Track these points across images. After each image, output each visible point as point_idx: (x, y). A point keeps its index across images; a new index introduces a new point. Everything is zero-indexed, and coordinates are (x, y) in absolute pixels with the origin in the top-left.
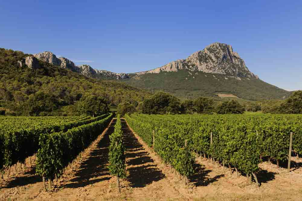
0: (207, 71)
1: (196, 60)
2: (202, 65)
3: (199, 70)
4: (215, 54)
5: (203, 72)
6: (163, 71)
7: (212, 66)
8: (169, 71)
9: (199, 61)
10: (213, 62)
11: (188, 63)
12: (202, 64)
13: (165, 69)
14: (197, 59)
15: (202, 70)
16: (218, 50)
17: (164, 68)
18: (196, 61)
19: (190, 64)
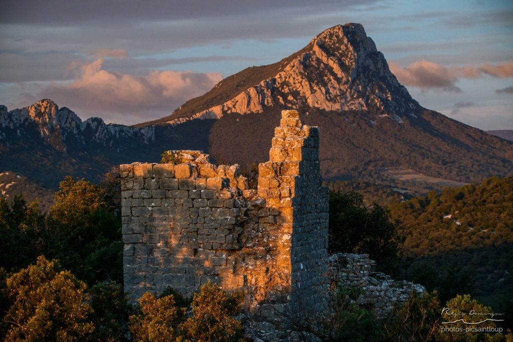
0: (327, 106)
1: (300, 79)
2: (316, 91)
3: (311, 105)
4: (339, 60)
5: (321, 109)
6: (229, 112)
7: (338, 93)
8: (245, 113)
9: (307, 83)
10: (339, 80)
11: (283, 88)
12: (315, 88)
13: (234, 106)
14: (302, 78)
15: (316, 105)
16: (343, 47)
17: (231, 106)
18: (301, 83)
19: (286, 90)
